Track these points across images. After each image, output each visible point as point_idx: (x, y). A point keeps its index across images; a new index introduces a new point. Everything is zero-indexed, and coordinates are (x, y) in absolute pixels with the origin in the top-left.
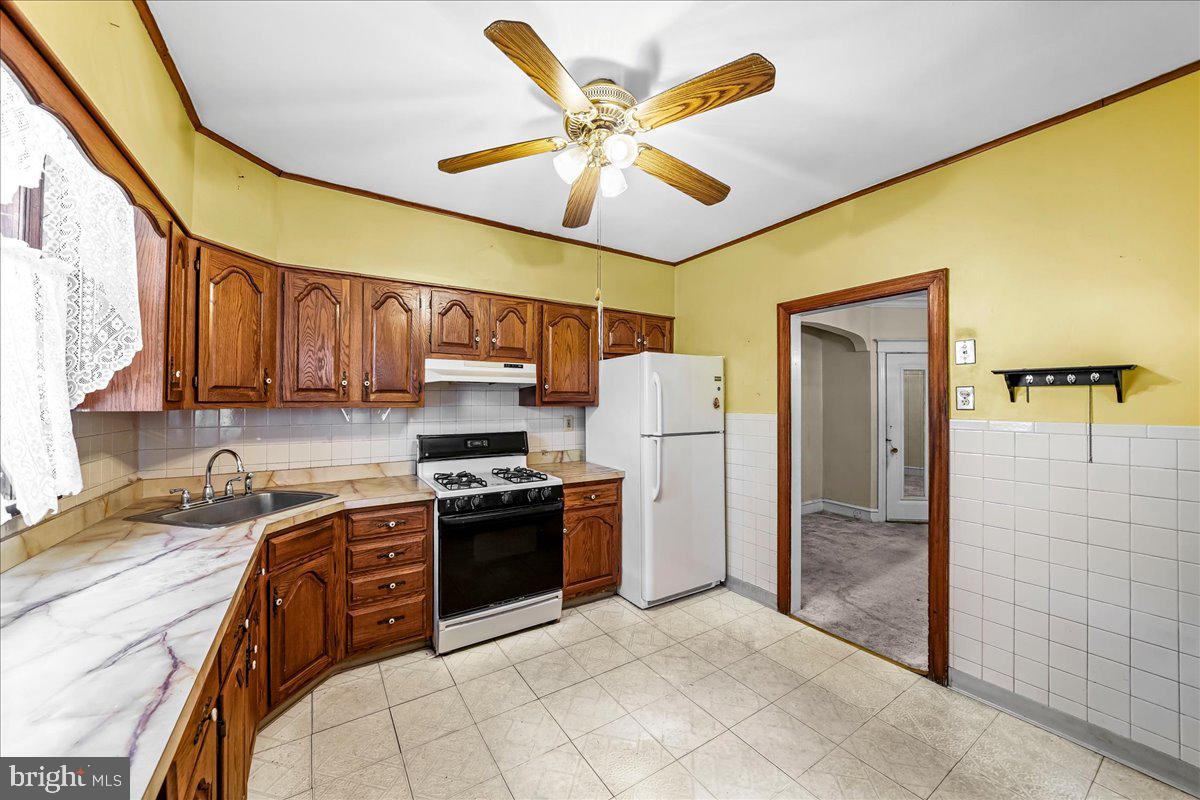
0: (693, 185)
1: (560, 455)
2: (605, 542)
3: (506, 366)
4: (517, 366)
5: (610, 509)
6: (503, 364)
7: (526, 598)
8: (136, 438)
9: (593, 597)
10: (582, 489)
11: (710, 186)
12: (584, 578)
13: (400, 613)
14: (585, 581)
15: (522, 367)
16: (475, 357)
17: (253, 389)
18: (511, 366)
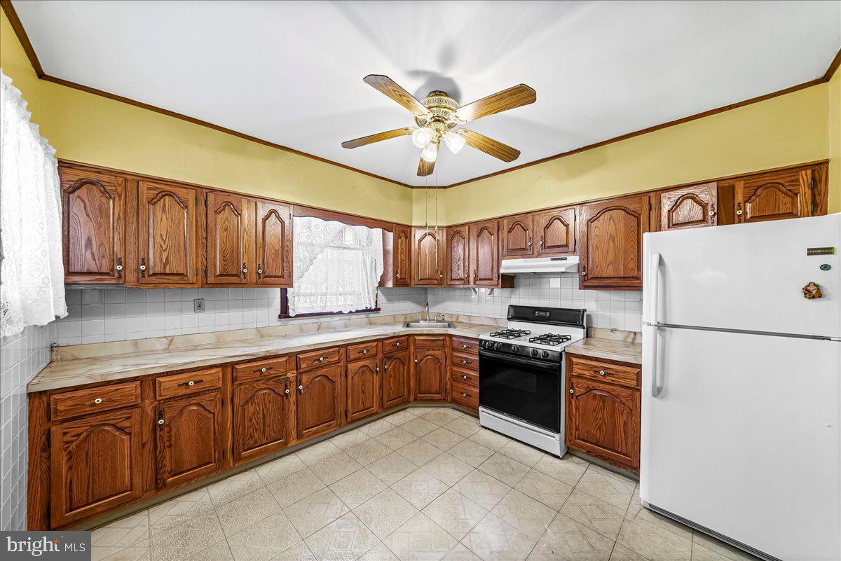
0: (495, 105)
1: (632, 336)
2: (622, 423)
3: (552, 259)
4: (562, 259)
5: (628, 392)
6: (549, 258)
7: (528, 422)
8: (426, 298)
9: (613, 467)
10: (594, 363)
11: (511, 95)
12: (595, 441)
13: (470, 393)
14: (594, 444)
15: (566, 259)
16: (532, 256)
17: (436, 279)
18: (556, 259)
